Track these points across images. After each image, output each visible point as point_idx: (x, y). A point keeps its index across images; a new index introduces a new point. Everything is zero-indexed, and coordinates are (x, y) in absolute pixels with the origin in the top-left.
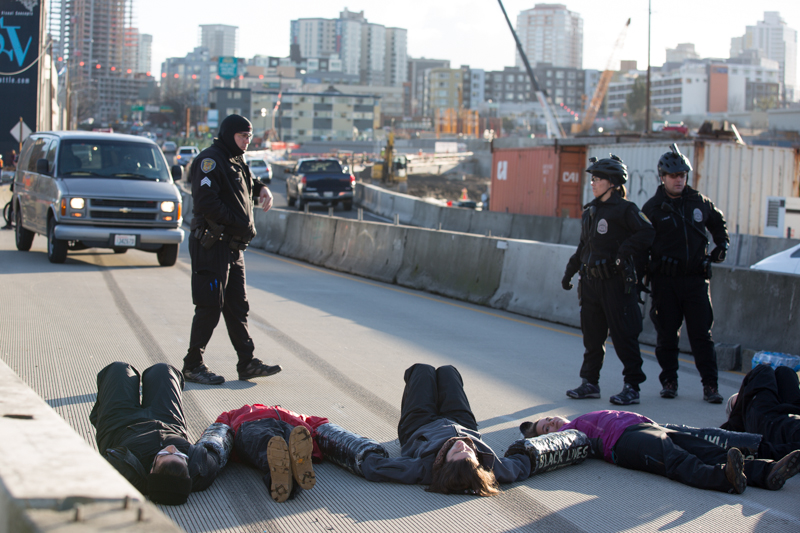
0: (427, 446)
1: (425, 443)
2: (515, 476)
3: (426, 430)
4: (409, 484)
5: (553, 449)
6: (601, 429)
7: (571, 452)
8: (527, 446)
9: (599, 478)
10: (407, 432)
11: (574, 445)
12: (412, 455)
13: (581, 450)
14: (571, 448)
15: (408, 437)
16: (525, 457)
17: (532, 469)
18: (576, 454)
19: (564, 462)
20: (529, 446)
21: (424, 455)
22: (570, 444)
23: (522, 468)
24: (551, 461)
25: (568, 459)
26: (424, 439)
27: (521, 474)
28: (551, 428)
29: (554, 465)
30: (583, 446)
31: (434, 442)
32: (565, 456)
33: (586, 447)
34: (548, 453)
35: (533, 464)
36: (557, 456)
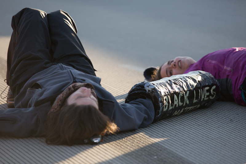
0: (41, 94)
1: (39, 91)
2: (139, 122)
3: (39, 78)
4: (22, 138)
5: (177, 90)
6: (229, 69)
7: (197, 93)
8: (147, 89)
9: (231, 120)
10: (18, 83)
11: (200, 86)
12: (26, 105)
13: (208, 91)
14: (197, 88)
15: (20, 88)
16: (147, 101)
17: (156, 113)
18: (204, 95)
19: (191, 104)
20: (150, 88)
21: (38, 104)
22: (195, 84)
23: (146, 113)
24: (176, 103)
25: (195, 101)
26: (37, 86)
27: (145, 119)
28: (174, 71)
29: (180, 108)
30: (211, 86)
31: (50, 88)
32: (191, 97)
33: (214, 87)
34: (172, 95)
35: (157, 107)
36: (183, 98)
